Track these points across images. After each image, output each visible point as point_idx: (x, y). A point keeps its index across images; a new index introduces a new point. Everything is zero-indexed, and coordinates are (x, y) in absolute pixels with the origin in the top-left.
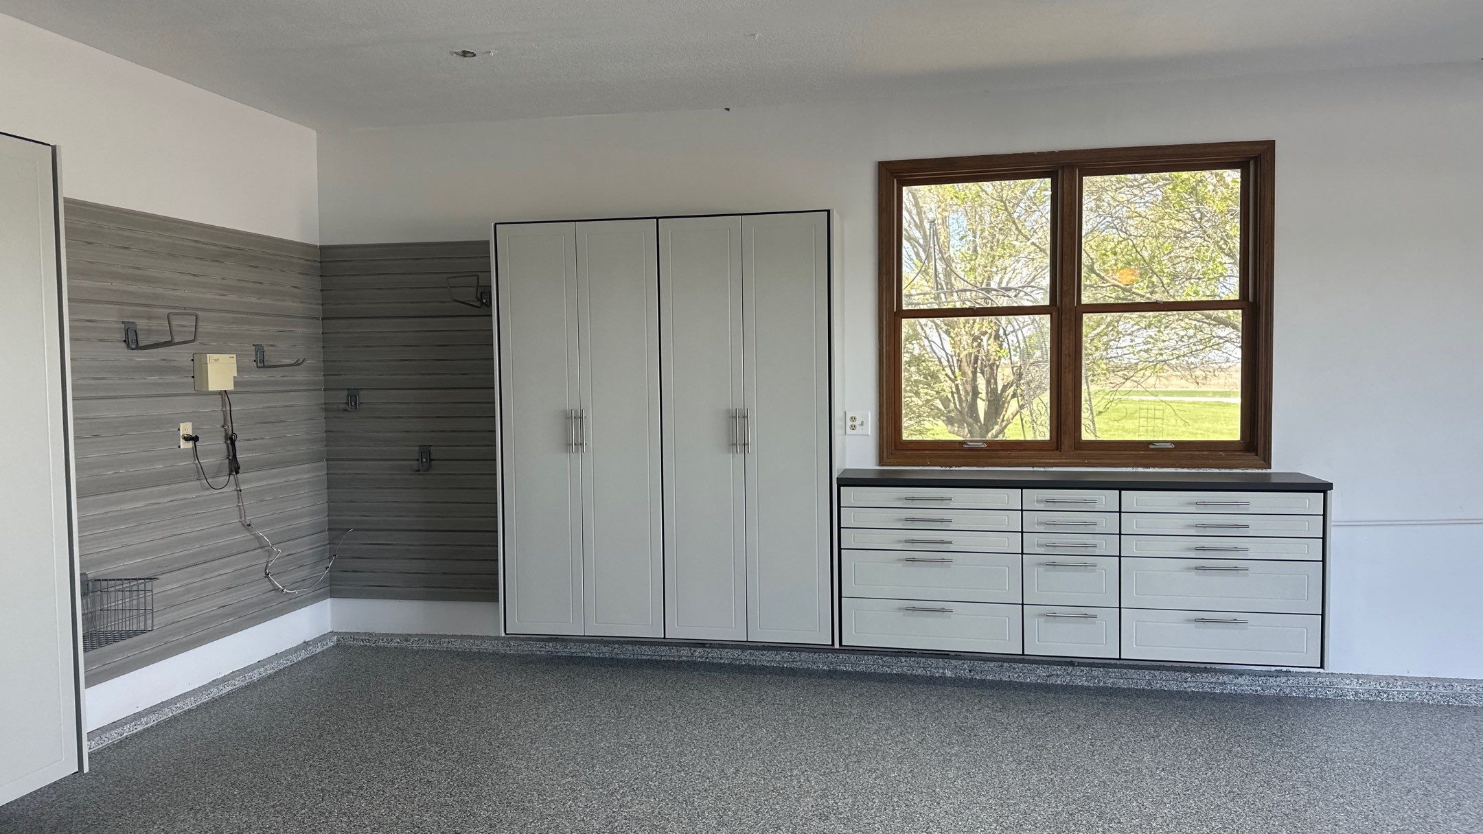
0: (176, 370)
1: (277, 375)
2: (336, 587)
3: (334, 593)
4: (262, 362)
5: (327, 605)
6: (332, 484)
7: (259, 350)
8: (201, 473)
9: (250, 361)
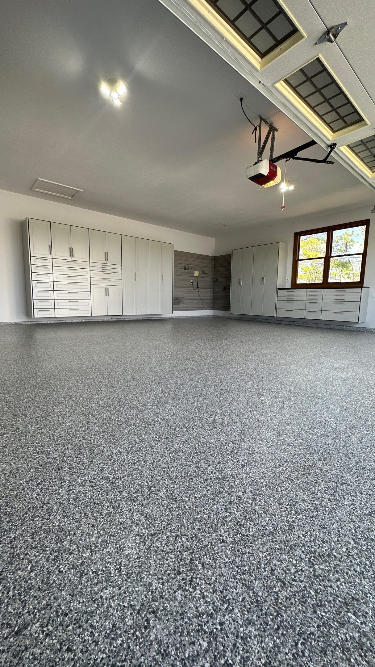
0: (191, 273)
1: (205, 275)
2: (213, 308)
3: (213, 310)
4: (203, 273)
5: (212, 311)
6: (214, 293)
7: (203, 271)
8: (193, 287)
9: (202, 273)
